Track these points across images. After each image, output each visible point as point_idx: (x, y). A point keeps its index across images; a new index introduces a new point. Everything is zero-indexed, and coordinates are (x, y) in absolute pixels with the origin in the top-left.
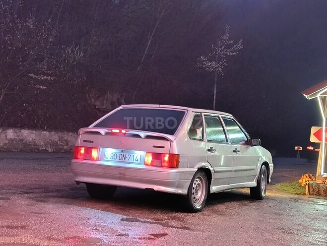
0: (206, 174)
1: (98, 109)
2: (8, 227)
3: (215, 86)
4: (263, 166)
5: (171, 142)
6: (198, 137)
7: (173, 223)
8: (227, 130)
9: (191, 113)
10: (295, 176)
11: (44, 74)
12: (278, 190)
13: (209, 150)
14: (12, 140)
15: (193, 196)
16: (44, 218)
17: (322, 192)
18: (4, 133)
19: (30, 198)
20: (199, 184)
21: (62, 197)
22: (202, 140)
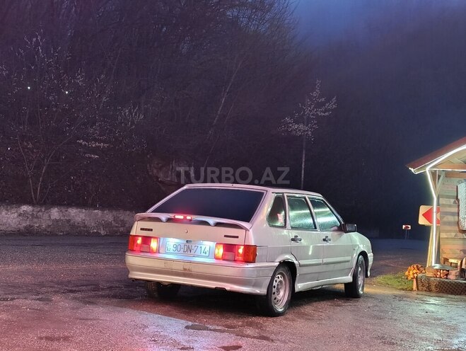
0: (289, 269)
1: (161, 182)
2: (47, 338)
3: (304, 152)
4: (361, 257)
5: (246, 230)
6: (278, 224)
7: (249, 331)
8: (315, 213)
9: (270, 195)
10: (402, 265)
11: (96, 140)
12: (380, 285)
13: (293, 240)
14: (57, 221)
15: (273, 296)
16: (93, 326)
17: (433, 288)
18: (47, 213)
19: (75, 298)
20: (281, 282)
21: (115, 297)
22: (284, 227)
